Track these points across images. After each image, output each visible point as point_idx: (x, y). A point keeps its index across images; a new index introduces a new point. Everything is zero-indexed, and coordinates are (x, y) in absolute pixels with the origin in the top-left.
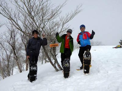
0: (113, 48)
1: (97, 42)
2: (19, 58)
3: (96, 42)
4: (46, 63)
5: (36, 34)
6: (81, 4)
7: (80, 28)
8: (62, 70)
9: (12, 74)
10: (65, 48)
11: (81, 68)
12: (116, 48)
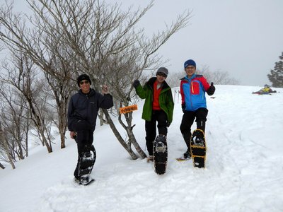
0: (253, 93)
1: (219, 73)
2: (43, 121)
3: (215, 74)
4: (102, 125)
5: (86, 82)
6: (187, 12)
7: (185, 68)
8: (145, 156)
9: (27, 155)
10: (153, 111)
11: (186, 156)
12: (259, 93)
